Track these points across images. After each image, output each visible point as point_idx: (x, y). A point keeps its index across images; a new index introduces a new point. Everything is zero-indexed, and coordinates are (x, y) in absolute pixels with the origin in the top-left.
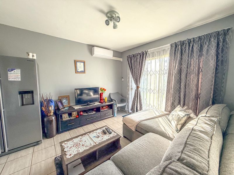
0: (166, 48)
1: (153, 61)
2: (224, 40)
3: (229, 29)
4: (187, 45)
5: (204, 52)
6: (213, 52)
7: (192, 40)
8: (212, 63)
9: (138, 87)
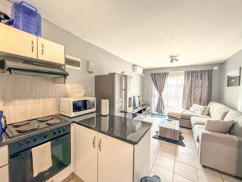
0: (182, 73)
1: (172, 79)
2: (211, 74)
3: (212, 70)
4: (195, 73)
5: (203, 78)
6: (207, 78)
7: (197, 71)
8: (207, 83)
9: (161, 95)
